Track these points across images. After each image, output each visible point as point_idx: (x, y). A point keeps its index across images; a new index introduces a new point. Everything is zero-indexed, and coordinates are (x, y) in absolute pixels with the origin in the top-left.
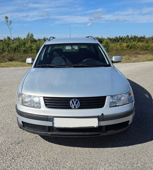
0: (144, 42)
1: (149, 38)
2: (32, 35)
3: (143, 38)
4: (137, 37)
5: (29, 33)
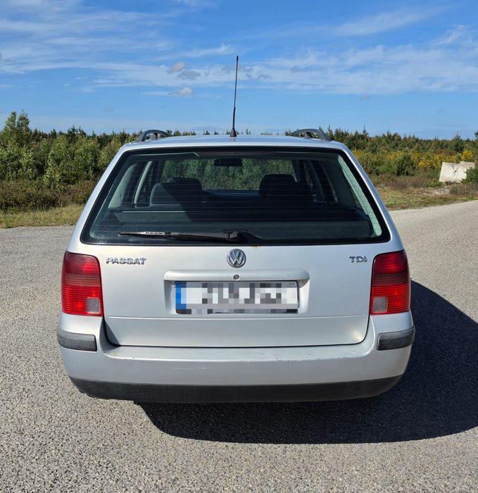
0: (364, 148)
1: (379, 139)
2: (24, 120)
3: (362, 137)
4: (346, 135)
5: (14, 114)
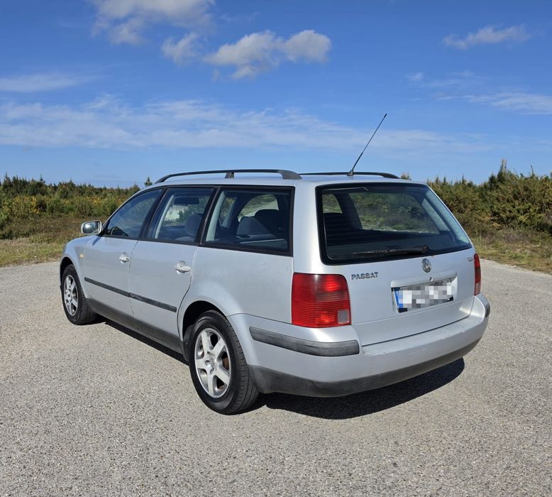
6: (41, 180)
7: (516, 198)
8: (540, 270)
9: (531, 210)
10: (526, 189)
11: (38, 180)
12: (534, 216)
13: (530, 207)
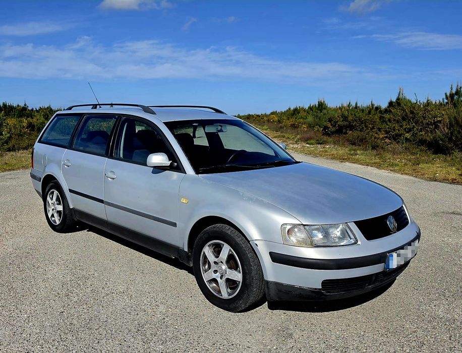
6: (25, 105)
7: (404, 119)
8: (406, 174)
9: (415, 129)
10: (412, 112)
11: (22, 105)
12: (416, 133)
13: (414, 127)
